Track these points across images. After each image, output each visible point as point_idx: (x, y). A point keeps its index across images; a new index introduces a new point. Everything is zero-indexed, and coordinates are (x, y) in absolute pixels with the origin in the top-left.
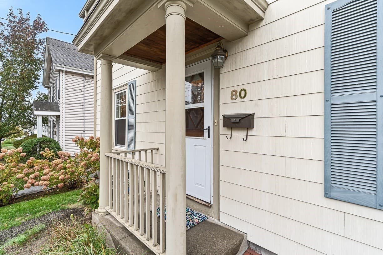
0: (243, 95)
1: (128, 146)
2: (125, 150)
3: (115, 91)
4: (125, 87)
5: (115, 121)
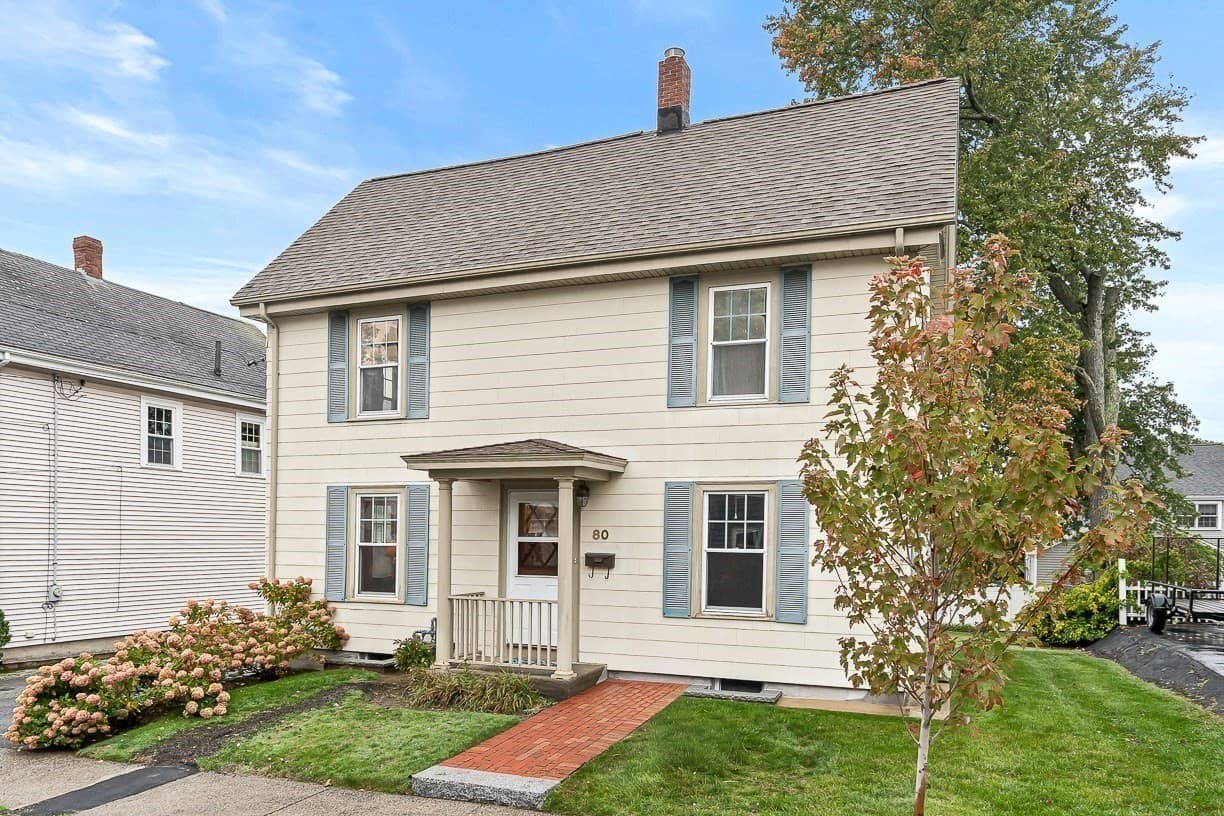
0: (605, 533)
1: (407, 594)
2: (396, 600)
3: (358, 491)
4: (395, 490)
5: (358, 548)
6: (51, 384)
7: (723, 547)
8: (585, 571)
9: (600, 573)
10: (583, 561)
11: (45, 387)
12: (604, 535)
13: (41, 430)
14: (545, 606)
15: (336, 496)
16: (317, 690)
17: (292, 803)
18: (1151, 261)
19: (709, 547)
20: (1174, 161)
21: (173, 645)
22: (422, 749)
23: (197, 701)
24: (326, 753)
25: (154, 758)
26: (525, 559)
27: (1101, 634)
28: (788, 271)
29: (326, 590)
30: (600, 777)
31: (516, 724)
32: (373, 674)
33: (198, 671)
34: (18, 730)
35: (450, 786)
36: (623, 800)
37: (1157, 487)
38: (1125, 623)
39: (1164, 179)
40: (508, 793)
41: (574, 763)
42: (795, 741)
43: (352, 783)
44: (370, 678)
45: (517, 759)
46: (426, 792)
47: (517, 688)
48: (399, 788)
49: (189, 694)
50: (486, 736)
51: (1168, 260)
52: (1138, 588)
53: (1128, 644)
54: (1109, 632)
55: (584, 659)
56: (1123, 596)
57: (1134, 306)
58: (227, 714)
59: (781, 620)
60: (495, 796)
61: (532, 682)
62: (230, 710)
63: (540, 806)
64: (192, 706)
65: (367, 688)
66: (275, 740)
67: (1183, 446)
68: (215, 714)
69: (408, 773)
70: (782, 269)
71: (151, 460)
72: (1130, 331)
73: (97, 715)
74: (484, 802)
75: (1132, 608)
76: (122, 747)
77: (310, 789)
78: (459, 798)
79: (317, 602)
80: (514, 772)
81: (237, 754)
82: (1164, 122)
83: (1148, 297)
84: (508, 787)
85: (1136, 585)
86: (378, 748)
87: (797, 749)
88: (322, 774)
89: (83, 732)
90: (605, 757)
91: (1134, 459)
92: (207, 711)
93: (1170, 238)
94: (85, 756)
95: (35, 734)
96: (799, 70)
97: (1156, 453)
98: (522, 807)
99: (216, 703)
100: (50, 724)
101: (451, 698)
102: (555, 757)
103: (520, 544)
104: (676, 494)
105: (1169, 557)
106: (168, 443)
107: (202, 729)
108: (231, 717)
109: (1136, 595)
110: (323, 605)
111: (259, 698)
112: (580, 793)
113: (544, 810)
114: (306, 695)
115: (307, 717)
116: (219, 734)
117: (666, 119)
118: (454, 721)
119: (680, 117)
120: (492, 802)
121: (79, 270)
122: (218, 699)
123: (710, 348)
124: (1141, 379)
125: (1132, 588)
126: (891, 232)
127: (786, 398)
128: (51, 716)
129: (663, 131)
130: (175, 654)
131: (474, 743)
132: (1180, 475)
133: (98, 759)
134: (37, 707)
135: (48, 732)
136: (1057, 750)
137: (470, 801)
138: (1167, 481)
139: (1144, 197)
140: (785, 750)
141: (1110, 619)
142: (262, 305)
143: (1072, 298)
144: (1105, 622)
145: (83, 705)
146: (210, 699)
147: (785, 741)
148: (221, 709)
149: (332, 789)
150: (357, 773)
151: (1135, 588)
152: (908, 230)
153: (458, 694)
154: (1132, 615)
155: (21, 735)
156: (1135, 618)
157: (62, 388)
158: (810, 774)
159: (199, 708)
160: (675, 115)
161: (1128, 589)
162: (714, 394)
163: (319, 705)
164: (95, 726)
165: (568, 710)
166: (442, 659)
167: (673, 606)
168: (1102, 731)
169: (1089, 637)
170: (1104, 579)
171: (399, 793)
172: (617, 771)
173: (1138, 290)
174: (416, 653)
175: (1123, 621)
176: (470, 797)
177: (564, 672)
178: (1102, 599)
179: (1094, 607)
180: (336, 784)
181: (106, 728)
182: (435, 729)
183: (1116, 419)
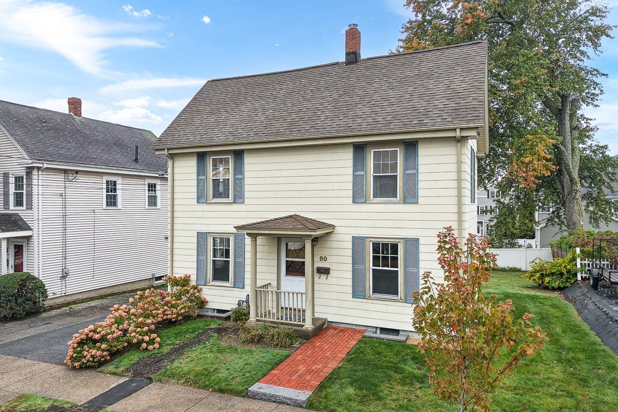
1: (235, 282)
2: (230, 285)
3: (211, 234)
4: (229, 235)
5: (211, 260)
6: (63, 175)
7: (380, 267)
8: (317, 276)
9: (323, 277)
10: (315, 270)
11: (61, 177)
12: (325, 259)
13: (59, 197)
14: (299, 295)
15: (202, 237)
16: (197, 333)
17: (198, 401)
18: (593, 87)
19: (373, 266)
20: (603, 40)
21: (133, 314)
22: (249, 372)
23: (147, 343)
24: (207, 373)
25: (132, 374)
26: (289, 268)
27: (568, 285)
28: (407, 144)
29: (197, 279)
30: (329, 390)
31: (289, 356)
32: (220, 322)
33: (146, 328)
34: (70, 359)
35: (265, 395)
36: (340, 404)
37: (601, 197)
38: (580, 279)
39: (599, 48)
40: (290, 399)
41: (317, 381)
42: (415, 366)
43: (221, 391)
44: (219, 325)
45: (292, 378)
46: (255, 397)
47: (288, 335)
48: (242, 394)
49: (143, 339)
50: (276, 365)
51: (602, 87)
52: (586, 262)
53: (580, 295)
54: (572, 284)
55: (317, 315)
56: (579, 266)
57: (587, 105)
58: (159, 348)
59: (407, 301)
60: (285, 400)
61: (295, 330)
62: (161, 346)
63: (304, 406)
64: (144, 345)
65: (219, 331)
66: (183, 364)
67: (613, 178)
68: (154, 348)
69: (246, 386)
70: (404, 142)
71: (107, 205)
72: (585, 118)
73: (105, 353)
74: (280, 403)
75: (583, 272)
76: (116, 368)
77: (203, 393)
78: (269, 400)
79: (193, 286)
80: (291, 387)
81: (168, 373)
82: (599, 18)
83: (594, 101)
84: (290, 396)
85: (585, 260)
86: (230, 371)
87: (416, 371)
88: (208, 385)
89: (100, 360)
90: (330, 379)
91: (588, 184)
92: (151, 347)
93: (603, 76)
94: (101, 372)
95: (78, 362)
96: (412, 5)
97: (600, 180)
98: (296, 406)
99: (154, 343)
100: (85, 357)
101: (258, 340)
102: (308, 377)
103: (287, 261)
104: (358, 242)
105: (601, 247)
106: (115, 197)
107: (149, 357)
108: (161, 350)
109: (586, 265)
110: (195, 288)
111: (171, 339)
112: (321, 400)
113: (306, 408)
114: (193, 336)
115: (196, 351)
116: (158, 360)
117: (349, 57)
118: (261, 354)
119: (356, 56)
120: (283, 403)
121: (71, 113)
122: (155, 341)
123: (372, 176)
124: (592, 142)
125: (583, 262)
126: (455, 130)
127: (407, 201)
128: (85, 353)
129: (348, 63)
130: (135, 319)
131: (272, 369)
132: (612, 191)
133: (107, 374)
134: (79, 349)
135: (84, 360)
136: (534, 374)
137: (274, 402)
138: (605, 196)
139: (589, 55)
140: (410, 373)
141: (573, 277)
142: (166, 150)
143: (553, 106)
144: (570, 278)
145: (99, 349)
146: (152, 342)
147: (410, 368)
148: (157, 345)
149: (213, 394)
150: (223, 385)
151: (585, 262)
152: (461, 129)
153: (262, 338)
154: (584, 275)
155: (72, 361)
156: (585, 277)
157: (68, 176)
158: (421, 388)
159: (147, 346)
160: (353, 56)
161: (582, 262)
162: (374, 197)
163: (199, 342)
164: (104, 357)
165: (311, 347)
166: (252, 317)
167: (358, 292)
168: (557, 361)
169: (562, 286)
170: (570, 256)
171: (242, 396)
172: (336, 387)
173: (589, 98)
174: (241, 315)
175: (579, 278)
176: (274, 400)
177: (308, 325)
178: (569, 267)
179: (564, 271)
180: (214, 391)
181: (108, 358)
182: (254, 360)
183: (578, 165)
